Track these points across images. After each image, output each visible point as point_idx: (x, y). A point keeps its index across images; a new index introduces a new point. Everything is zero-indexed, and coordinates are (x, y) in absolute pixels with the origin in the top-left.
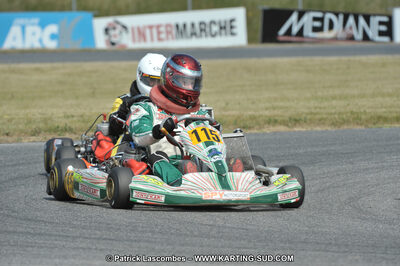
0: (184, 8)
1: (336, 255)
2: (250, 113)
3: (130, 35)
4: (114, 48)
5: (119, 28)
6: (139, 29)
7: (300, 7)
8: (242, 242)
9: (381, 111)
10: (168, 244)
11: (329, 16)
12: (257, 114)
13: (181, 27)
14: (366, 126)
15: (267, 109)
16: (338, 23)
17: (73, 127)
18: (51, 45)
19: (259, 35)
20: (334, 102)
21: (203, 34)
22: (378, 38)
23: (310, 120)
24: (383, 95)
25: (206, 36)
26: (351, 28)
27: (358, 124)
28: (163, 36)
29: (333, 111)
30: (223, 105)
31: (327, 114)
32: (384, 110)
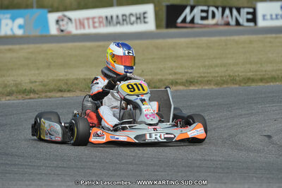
0: (111, 5)
1: (222, 175)
2: (159, 77)
3: (74, 24)
4: (62, 34)
5: (66, 20)
6: (80, 20)
7: (192, 3)
8: (156, 167)
9: (249, 74)
10: (104, 170)
11: (212, 9)
12: (164, 78)
13: (109, 18)
14: (240, 85)
15: (170, 74)
16: (218, 13)
17: (36, 89)
18: (19, 32)
19: (164, 22)
20: (217, 69)
21: (125, 22)
22: (246, 24)
23: (200, 81)
24: (251, 64)
25: (127, 24)
26: (227, 17)
27: (233, 83)
28: (97, 25)
29: (216, 75)
30: (140, 72)
31: (212, 77)
32: (252, 73)
